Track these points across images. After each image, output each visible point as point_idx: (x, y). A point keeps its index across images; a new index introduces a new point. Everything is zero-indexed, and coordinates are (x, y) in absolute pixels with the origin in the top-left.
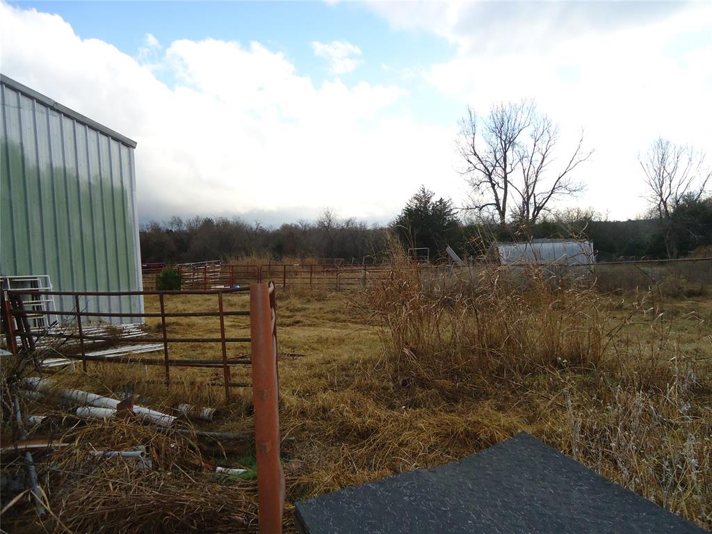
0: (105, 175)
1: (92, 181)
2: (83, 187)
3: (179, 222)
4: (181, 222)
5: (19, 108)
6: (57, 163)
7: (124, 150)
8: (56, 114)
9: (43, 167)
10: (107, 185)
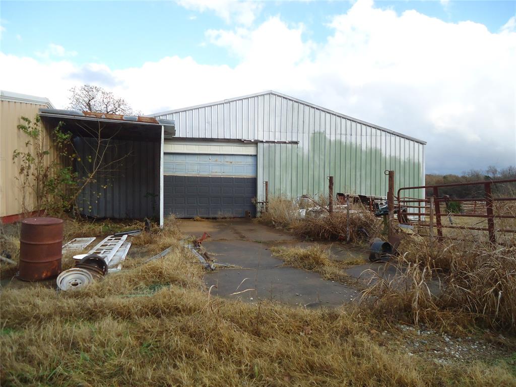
0: (411, 157)
1: (406, 160)
2: (402, 163)
3: (495, 172)
4: (496, 171)
5: (381, 136)
6: (393, 154)
7: (421, 146)
8: (394, 136)
9: (388, 157)
10: (412, 162)
